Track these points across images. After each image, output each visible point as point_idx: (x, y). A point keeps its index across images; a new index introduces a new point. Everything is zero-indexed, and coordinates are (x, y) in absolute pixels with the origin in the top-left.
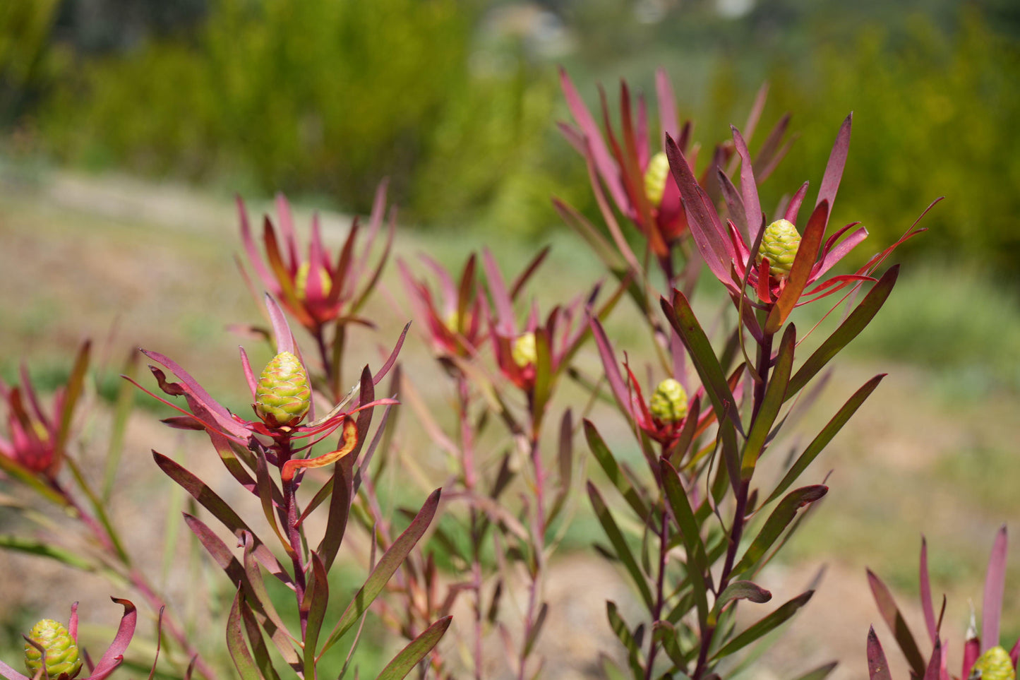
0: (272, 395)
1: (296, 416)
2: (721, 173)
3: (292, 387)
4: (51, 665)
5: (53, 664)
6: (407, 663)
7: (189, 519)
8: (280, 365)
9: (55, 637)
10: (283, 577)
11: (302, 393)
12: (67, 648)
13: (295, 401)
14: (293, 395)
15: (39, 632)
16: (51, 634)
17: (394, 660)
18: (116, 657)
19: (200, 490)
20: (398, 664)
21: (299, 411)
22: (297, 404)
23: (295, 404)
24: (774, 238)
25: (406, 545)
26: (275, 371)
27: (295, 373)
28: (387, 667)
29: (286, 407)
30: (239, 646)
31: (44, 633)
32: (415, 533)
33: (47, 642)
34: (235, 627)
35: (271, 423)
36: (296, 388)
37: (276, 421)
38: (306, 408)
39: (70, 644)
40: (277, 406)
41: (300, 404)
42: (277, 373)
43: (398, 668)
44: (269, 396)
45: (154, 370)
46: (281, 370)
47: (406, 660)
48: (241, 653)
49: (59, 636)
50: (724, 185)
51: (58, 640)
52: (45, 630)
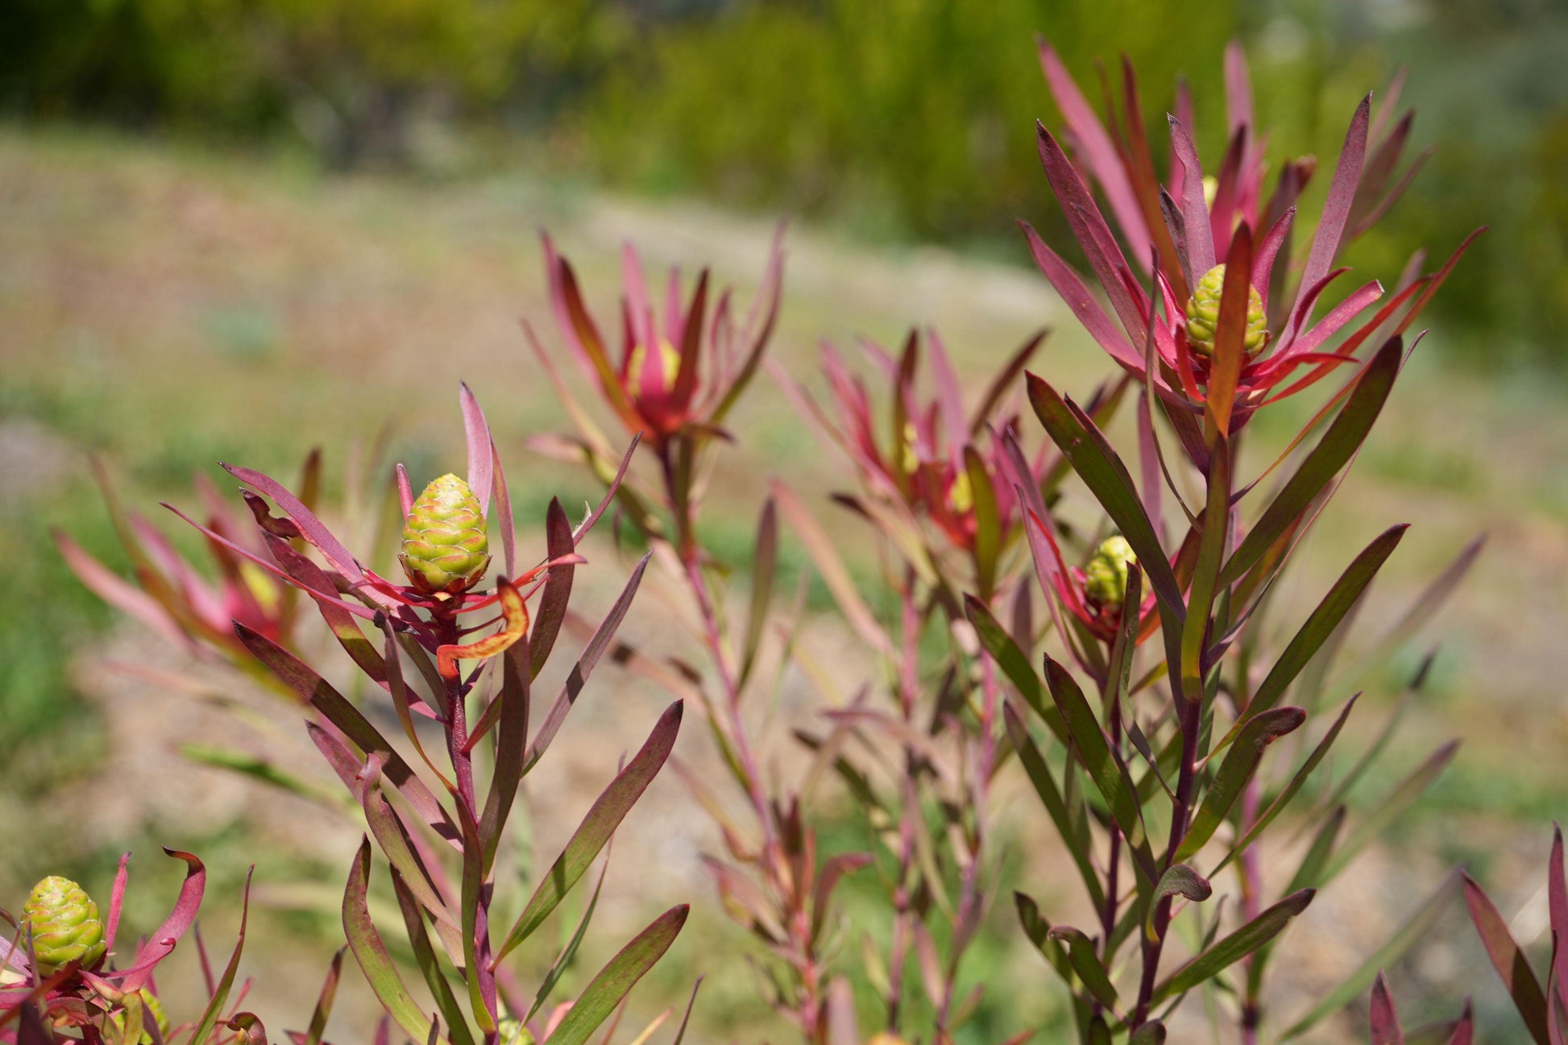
0: (421, 541)
1: (459, 576)
2: (1165, 196)
3: (452, 530)
4: (53, 948)
5: (58, 947)
6: (624, 977)
7: (314, 731)
8: (437, 494)
9: (62, 904)
10: (446, 829)
11: (471, 541)
12: (80, 921)
13: (457, 554)
14: (453, 543)
15: (39, 896)
16: (57, 900)
17: (604, 971)
18: (165, 941)
19: (314, 686)
20: (610, 978)
21: (464, 570)
22: (460, 557)
23: (455, 558)
24: (1208, 293)
25: (631, 789)
26: (427, 504)
27: (459, 508)
28: (594, 982)
29: (441, 562)
30: (364, 935)
31: (46, 897)
32: (643, 770)
33: (49, 912)
34: (357, 905)
35: (421, 587)
36: (458, 532)
37: (427, 583)
38: (477, 565)
39: (87, 917)
40: (428, 560)
41: (466, 557)
42: (431, 508)
43: (610, 983)
44: (417, 544)
45: (248, 496)
46: (438, 503)
47: (622, 971)
48: (368, 947)
49: (70, 904)
50: (1170, 217)
51: (67, 909)
52: (49, 892)
